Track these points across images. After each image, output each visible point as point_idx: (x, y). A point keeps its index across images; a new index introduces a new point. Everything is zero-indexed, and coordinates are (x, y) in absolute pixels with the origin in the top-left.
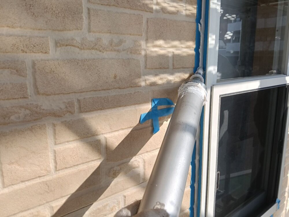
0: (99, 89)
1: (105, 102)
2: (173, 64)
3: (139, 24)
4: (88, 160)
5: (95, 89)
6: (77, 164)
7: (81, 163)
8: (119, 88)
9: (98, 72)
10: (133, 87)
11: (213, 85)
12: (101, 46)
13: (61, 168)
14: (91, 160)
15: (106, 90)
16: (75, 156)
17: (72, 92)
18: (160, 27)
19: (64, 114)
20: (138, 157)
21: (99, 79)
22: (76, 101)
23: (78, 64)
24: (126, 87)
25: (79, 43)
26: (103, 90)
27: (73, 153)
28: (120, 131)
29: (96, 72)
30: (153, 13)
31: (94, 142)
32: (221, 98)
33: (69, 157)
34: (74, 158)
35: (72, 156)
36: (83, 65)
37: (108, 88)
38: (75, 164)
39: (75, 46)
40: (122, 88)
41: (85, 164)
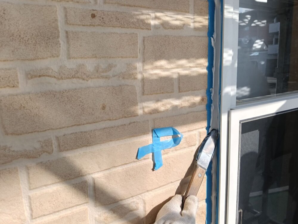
0: (83, 123)
1: (91, 138)
2: (179, 87)
3: (133, 44)
4: (71, 205)
5: (78, 124)
6: (57, 210)
7: (62, 209)
8: (109, 120)
9: (81, 103)
10: (127, 117)
11: (231, 109)
12: (84, 73)
13: (38, 216)
14: (75, 204)
15: (92, 123)
16: (55, 201)
17: (48, 128)
18: (161, 45)
19: (39, 155)
20: (136, 198)
21: (83, 111)
22: (55, 138)
23: (54, 96)
24: (118, 118)
25: (56, 72)
26: (88, 123)
27: (52, 198)
28: (111, 169)
29: (79, 104)
30: (150, 30)
31: (78, 184)
32: (242, 124)
33: (48, 202)
34: (54, 203)
35: (52, 202)
36: (62, 98)
37: (95, 121)
38: (55, 211)
39: (51, 76)
40: (113, 120)
41: (68, 209)
